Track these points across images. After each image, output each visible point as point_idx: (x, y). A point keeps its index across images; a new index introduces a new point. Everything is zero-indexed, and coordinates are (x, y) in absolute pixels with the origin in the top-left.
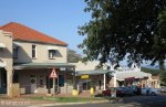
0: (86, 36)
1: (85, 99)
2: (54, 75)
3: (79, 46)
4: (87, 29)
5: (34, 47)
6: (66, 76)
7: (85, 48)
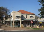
5: (26, 15)
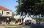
0: (17, 9)
1: (16, 25)
2: (8, 19)
3: (15, 11)
4: (17, 7)
5: (2, 11)
6: (11, 19)
7: (17, 12)
